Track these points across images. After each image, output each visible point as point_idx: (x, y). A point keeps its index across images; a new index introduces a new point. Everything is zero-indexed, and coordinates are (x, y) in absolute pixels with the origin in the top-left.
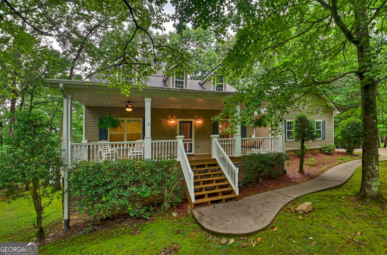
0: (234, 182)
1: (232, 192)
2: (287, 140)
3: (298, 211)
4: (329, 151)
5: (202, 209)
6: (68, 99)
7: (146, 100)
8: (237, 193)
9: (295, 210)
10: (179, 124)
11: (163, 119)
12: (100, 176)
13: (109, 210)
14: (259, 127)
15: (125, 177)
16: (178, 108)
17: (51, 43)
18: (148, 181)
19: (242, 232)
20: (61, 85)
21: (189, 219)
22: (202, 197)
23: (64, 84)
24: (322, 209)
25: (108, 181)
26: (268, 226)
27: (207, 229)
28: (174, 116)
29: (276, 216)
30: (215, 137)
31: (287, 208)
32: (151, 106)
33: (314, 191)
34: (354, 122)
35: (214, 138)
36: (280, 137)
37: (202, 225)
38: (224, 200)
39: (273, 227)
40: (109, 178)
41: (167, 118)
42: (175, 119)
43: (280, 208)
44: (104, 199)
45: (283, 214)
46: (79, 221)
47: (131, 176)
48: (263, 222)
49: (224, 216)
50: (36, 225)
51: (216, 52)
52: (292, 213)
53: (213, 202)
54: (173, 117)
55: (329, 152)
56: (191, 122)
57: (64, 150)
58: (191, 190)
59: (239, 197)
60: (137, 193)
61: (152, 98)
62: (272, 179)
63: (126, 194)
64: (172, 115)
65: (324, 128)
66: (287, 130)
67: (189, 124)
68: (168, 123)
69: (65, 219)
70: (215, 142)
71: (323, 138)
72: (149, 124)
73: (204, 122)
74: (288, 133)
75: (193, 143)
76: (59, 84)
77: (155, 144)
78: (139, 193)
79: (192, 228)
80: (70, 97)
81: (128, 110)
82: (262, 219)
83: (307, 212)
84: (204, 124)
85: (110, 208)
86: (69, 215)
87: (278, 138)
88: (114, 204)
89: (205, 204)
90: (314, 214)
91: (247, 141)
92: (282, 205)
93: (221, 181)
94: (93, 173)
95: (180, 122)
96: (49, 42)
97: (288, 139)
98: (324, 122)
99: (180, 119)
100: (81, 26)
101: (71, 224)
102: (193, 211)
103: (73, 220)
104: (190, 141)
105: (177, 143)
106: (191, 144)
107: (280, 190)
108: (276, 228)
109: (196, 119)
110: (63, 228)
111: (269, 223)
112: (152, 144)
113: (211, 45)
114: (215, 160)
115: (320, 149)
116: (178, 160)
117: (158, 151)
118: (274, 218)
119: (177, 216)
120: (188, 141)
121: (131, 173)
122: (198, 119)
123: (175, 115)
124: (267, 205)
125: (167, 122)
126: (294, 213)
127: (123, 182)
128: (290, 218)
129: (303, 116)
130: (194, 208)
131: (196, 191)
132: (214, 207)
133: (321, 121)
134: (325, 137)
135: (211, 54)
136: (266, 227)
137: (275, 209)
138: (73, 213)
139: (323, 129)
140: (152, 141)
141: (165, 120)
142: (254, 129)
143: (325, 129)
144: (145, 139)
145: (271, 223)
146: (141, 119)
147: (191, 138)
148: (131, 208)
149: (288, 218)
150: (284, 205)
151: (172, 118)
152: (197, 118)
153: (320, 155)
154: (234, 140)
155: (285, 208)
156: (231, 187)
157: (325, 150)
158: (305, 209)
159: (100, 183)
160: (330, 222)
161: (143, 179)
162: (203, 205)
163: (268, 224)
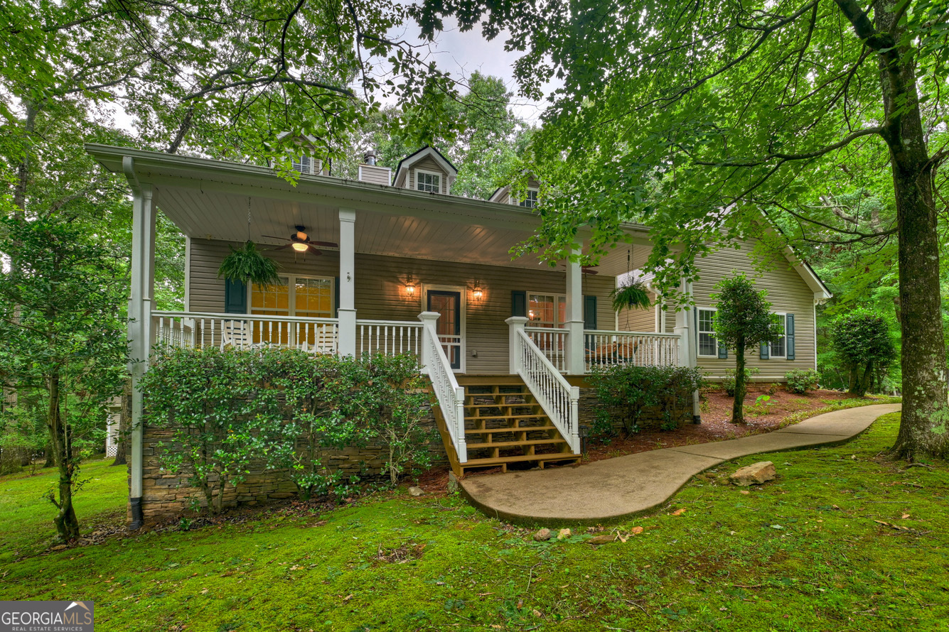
0: (566, 424)
1: (562, 446)
2: (699, 355)
3: (737, 480)
4: (806, 385)
5: (487, 480)
6: (144, 201)
7: (342, 216)
8: (576, 450)
9: (731, 480)
10: (426, 297)
11: (386, 283)
12: (224, 379)
13: (246, 468)
14: (630, 307)
15: (287, 387)
16: (425, 257)
17: (111, 113)
18: (348, 402)
19: (591, 515)
20: (127, 161)
21: (452, 499)
22: (486, 453)
23: (134, 160)
24: (798, 477)
25: (242, 393)
26: (661, 506)
27: (499, 512)
28: (414, 276)
29: (679, 490)
30: (519, 322)
31: (707, 477)
32: (356, 247)
33: (775, 448)
34: (868, 319)
35: (515, 326)
36: (683, 333)
37: (487, 505)
38: (542, 464)
39: (675, 509)
40: (246, 385)
41: (396, 280)
42: (416, 284)
43: (688, 476)
44: (232, 438)
45: (698, 487)
46: (170, 505)
47: (302, 385)
48: (646, 499)
49: (544, 491)
50: (57, 498)
51: (519, 156)
52: (722, 485)
53: (513, 467)
54: (411, 278)
55: (806, 389)
56: (457, 295)
57: (133, 320)
58: (457, 434)
59: (579, 460)
60: (318, 430)
61: (358, 214)
62: (662, 431)
63: (291, 430)
64: (410, 273)
65: (791, 332)
66: (699, 332)
67: (452, 300)
68: (400, 293)
69: (133, 497)
70: (519, 334)
71: (788, 355)
72: (349, 278)
73: (490, 296)
74: (701, 339)
75: (463, 345)
76: (121, 158)
77: (366, 328)
78: (323, 428)
79: (460, 514)
80: (149, 195)
81: (300, 247)
82: (644, 493)
83: (761, 481)
84: (489, 301)
85: (247, 462)
86: (144, 489)
87: (677, 338)
88: (256, 451)
89: (494, 469)
90: (780, 487)
91: (598, 338)
92: (695, 472)
93: (534, 422)
94: (204, 372)
95: (429, 292)
96: (105, 112)
97: (701, 354)
98: (791, 317)
99: (430, 285)
100: (187, 76)
101: (149, 510)
102: (463, 483)
103: (154, 501)
104: (455, 340)
105: (420, 330)
106: (458, 348)
107: (687, 448)
108: (682, 511)
109: (469, 288)
110: (128, 519)
111: (662, 500)
112: (358, 328)
113: (508, 140)
114: (518, 377)
115: (784, 383)
116: (423, 371)
117: (374, 344)
118: (675, 494)
119: (421, 495)
120: (449, 340)
121: (302, 379)
122: (475, 287)
123: (417, 274)
124: (653, 471)
125: (396, 290)
126: (727, 485)
127: (282, 398)
128: (718, 495)
129: (740, 284)
130: (465, 478)
131: (469, 438)
132: (517, 476)
133: (784, 314)
134: (794, 355)
135: (505, 156)
136: (656, 506)
137: (675, 478)
138: (155, 484)
139: (788, 334)
140: (359, 321)
141: (391, 284)
142: (617, 313)
143: (793, 335)
144: (340, 313)
145: (667, 500)
146: (332, 279)
147: (457, 332)
148: (302, 467)
149: (712, 494)
150: (699, 471)
151: (408, 281)
152: (472, 286)
153: (783, 395)
154: (566, 335)
155: (703, 477)
156: (561, 437)
157: (794, 386)
158: (756, 474)
159: (223, 397)
160: (825, 499)
161: (334, 396)
162: (488, 471)
163: (659, 502)
